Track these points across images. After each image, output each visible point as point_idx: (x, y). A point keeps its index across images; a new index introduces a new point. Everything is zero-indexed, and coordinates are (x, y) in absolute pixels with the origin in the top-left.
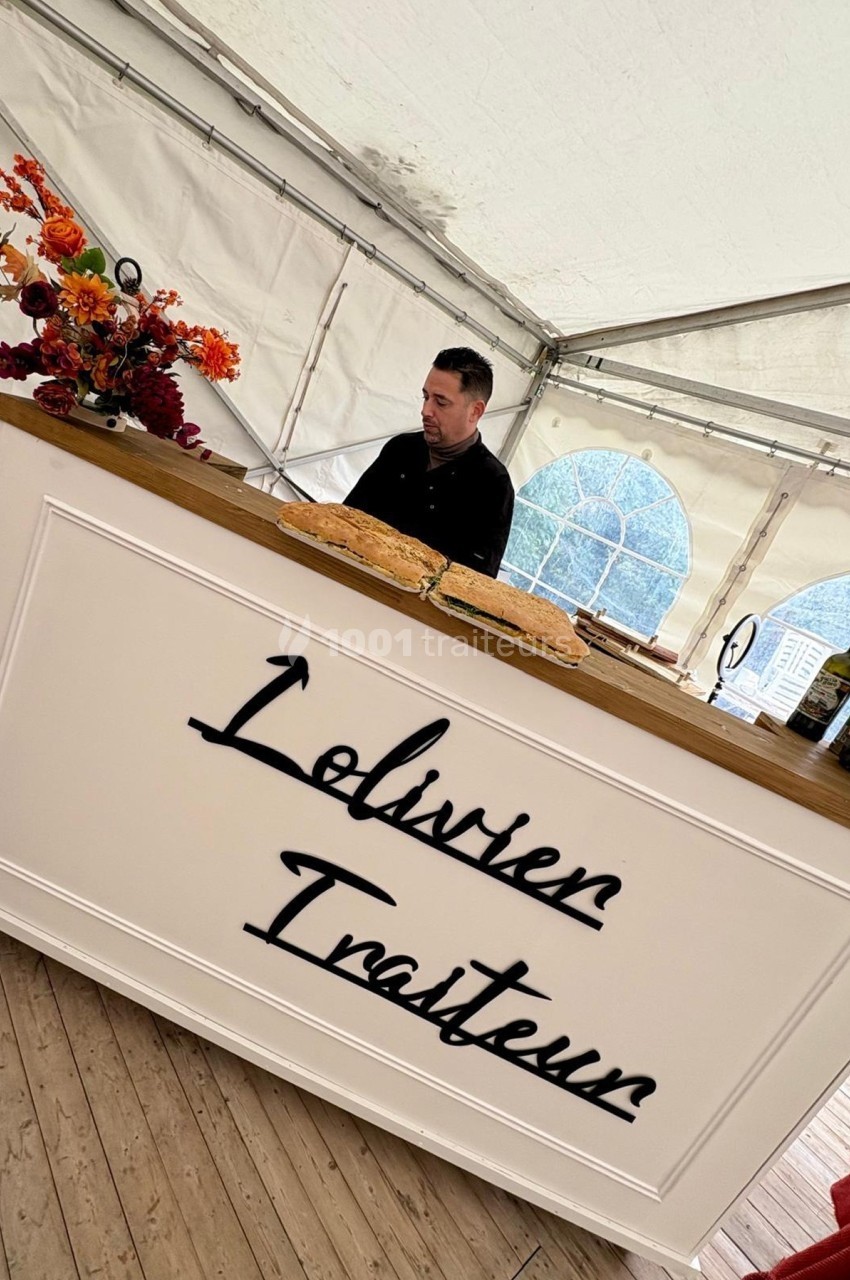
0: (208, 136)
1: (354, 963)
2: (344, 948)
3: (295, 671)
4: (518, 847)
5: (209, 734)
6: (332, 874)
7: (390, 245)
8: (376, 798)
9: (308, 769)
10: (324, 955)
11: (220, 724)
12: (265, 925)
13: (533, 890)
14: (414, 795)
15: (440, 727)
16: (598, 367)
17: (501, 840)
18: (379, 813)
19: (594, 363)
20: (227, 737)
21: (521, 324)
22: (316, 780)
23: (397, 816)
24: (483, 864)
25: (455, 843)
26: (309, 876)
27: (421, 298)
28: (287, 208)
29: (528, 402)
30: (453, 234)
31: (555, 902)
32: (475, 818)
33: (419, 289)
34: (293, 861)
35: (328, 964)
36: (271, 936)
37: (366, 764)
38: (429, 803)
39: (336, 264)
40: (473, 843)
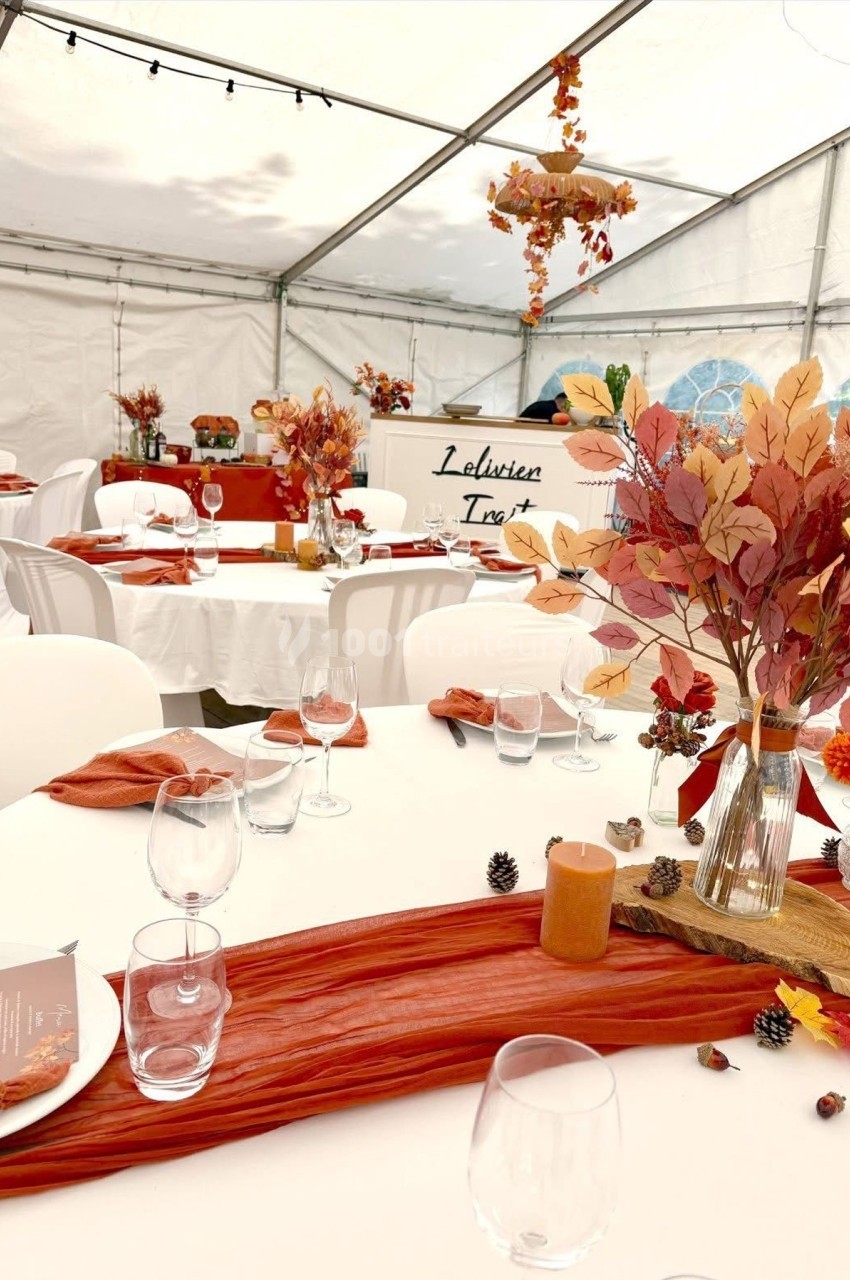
0: (355, 313)
1: (490, 519)
2: (486, 517)
3: (453, 449)
4: (515, 470)
5: (438, 473)
6: (477, 497)
7: (429, 314)
8: (480, 473)
9: (463, 472)
10: (481, 520)
11: (439, 470)
12: (465, 519)
13: (522, 479)
14: (488, 468)
15: (488, 448)
16: (552, 321)
17: (511, 470)
18: (482, 476)
19: (549, 320)
20: (442, 472)
21: (504, 317)
22: (466, 474)
23: (487, 475)
24: (510, 478)
25: (502, 475)
26: (472, 500)
27: (450, 329)
28: (386, 321)
29: (525, 352)
30: (454, 298)
31: (529, 479)
32: (504, 467)
33: (447, 325)
34: (466, 497)
35: (483, 523)
36: (467, 521)
37: (475, 465)
38: (492, 468)
39: (409, 333)
40: (505, 473)
